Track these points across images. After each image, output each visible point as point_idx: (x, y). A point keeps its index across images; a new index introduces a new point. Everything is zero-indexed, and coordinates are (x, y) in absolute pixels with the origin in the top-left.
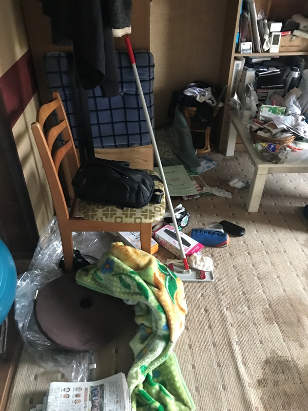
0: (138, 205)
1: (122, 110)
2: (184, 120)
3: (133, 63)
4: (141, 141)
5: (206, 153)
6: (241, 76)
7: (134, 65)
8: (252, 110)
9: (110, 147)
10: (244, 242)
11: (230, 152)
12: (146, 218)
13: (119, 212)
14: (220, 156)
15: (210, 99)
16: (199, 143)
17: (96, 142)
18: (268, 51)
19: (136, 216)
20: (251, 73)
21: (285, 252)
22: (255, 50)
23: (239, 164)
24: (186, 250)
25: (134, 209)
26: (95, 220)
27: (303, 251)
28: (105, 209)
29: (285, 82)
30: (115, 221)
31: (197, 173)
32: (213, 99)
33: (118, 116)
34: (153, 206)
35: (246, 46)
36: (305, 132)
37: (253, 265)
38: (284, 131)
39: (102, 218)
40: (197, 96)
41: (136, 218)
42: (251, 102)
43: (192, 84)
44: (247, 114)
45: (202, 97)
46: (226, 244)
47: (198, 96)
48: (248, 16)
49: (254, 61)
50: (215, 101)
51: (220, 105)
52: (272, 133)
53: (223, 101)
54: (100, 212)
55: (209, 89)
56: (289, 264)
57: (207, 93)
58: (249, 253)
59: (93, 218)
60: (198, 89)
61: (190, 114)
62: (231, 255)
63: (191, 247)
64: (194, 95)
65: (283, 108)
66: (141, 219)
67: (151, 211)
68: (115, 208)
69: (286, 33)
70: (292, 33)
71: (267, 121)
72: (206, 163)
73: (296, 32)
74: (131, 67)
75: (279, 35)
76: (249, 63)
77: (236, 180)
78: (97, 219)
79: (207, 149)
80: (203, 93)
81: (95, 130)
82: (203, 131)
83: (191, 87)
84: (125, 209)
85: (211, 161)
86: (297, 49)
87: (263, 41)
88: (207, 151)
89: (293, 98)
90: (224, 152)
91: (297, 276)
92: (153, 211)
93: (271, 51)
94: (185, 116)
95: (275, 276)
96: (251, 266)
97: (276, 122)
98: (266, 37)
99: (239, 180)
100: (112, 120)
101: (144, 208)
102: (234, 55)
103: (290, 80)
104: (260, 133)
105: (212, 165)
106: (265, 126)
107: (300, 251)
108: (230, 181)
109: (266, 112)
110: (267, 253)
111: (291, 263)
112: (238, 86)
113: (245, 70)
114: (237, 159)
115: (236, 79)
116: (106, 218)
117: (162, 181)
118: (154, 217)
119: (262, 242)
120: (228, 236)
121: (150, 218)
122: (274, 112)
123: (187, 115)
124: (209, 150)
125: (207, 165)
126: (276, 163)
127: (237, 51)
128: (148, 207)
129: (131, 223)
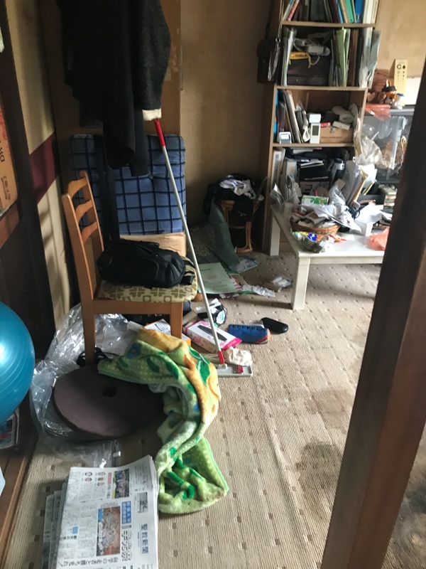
0: (168, 285)
1: (152, 194)
2: (220, 215)
3: (163, 146)
4: (172, 227)
5: (247, 253)
6: (282, 169)
7: (165, 148)
8: (295, 202)
9: (138, 233)
10: (287, 339)
11: (275, 250)
12: (176, 296)
13: (147, 291)
14: (264, 256)
15: (249, 192)
16: (238, 241)
17: (122, 228)
18: (308, 142)
19: (166, 295)
20: (292, 165)
21: (332, 347)
22: (295, 140)
23: (284, 263)
24: (221, 344)
25: (164, 289)
26: (121, 299)
27: (351, 346)
28: (133, 288)
29: (330, 174)
30: (144, 300)
31: (237, 272)
32: (253, 192)
33: (147, 200)
34: (184, 287)
35: (285, 136)
36: (349, 222)
37: (296, 360)
38: (327, 220)
39: (129, 298)
40: (234, 189)
41: (165, 297)
42: (292, 193)
43: (229, 176)
44: (288, 205)
45: (240, 190)
46: (266, 339)
47: (236, 189)
48: (285, 107)
49: (295, 152)
50: (254, 194)
51: (261, 199)
52: (314, 223)
53: (263, 194)
54: (127, 292)
55: (248, 181)
56: (335, 358)
57: (245, 186)
58: (292, 349)
59: (119, 298)
60: (235, 181)
61: (227, 208)
62: (272, 351)
63: (227, 342)
64: (232, 188)
65: (325, 198)
66: (171, 297)
67: (181, 291)
68: (143, 288)
69: (325, 124)
70: (332, 124)
71: (310, 211)
72: (246, 262)
73: (336, 124)
74: (161, 151)
75: (318, 127)
76: (289, 154)
77: (280, 279)
78: (124, 298)
79: (248, 248)
80: (241, 186)
81: (121, 216)
82: (242, 227)
83: (228, 179)
84: (153, 288)
85: (253, 260)
86: (339, 140)
87: (302, 131)
88: (248, 250)
89: (336, 188)
90: (267, 251)
91: (344, 369)
92: (184, 290)
93: (311, 142)
94: (222, 211)
95: (320, 370)
96: (294, 361)
97: (317, 212)
98: (306, 128)
99: (283, 279)
100: (140, 204)
101: (174, 288)
102: (272, 145)
103: (334, 172)
104: (301, 224)
105: (253, 265)
106: (307, 216)
107: (349, 346)
108: (274, 279)
109: (307, 202)
110: (312, 348)
111: (338, 358)
112: (280, 179)
113: (285, 161)
114: (282, 258)
115: (276, 171)
116: (134, 296)
117: (194, 267)
118: (185, 296)
119: (307, 338)
120: (268, 331)
121: (181, 297)
122: (317, 202)
123: (224, 209)
124: (251, 249)
125: (248, 264)
126: (317, 252)
127: (276, 141)
128: (179, 288)
129: (160, 302)
